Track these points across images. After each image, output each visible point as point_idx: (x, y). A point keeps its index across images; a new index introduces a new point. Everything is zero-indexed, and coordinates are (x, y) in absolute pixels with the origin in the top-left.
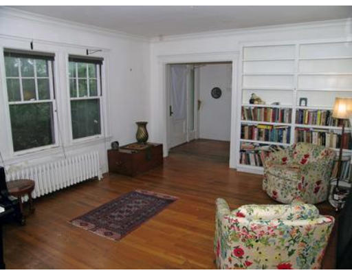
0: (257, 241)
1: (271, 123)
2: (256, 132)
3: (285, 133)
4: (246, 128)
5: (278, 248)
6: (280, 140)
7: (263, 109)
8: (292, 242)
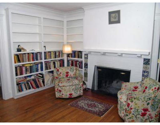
0: (135, 99)
1: (32, 62)
2: (24, 69)
3: (39, 66)
4: (18, 68)
5: (143, 101)
6: (37, 71)
7: (27, 54)
8: (148, 99)
